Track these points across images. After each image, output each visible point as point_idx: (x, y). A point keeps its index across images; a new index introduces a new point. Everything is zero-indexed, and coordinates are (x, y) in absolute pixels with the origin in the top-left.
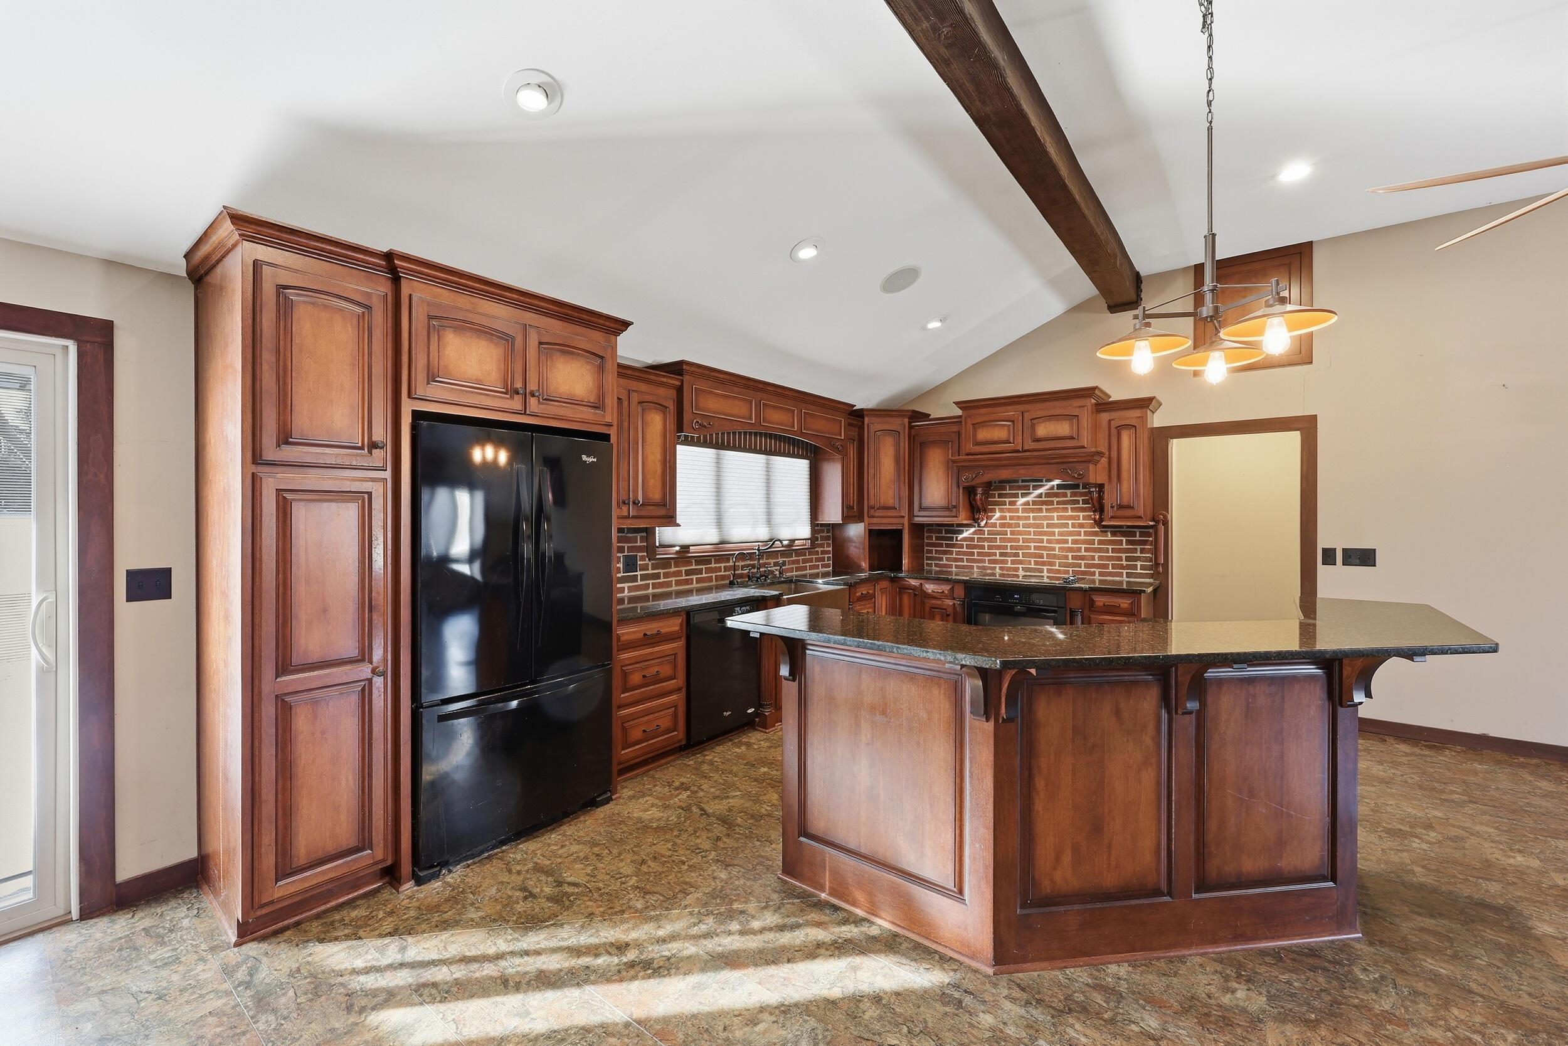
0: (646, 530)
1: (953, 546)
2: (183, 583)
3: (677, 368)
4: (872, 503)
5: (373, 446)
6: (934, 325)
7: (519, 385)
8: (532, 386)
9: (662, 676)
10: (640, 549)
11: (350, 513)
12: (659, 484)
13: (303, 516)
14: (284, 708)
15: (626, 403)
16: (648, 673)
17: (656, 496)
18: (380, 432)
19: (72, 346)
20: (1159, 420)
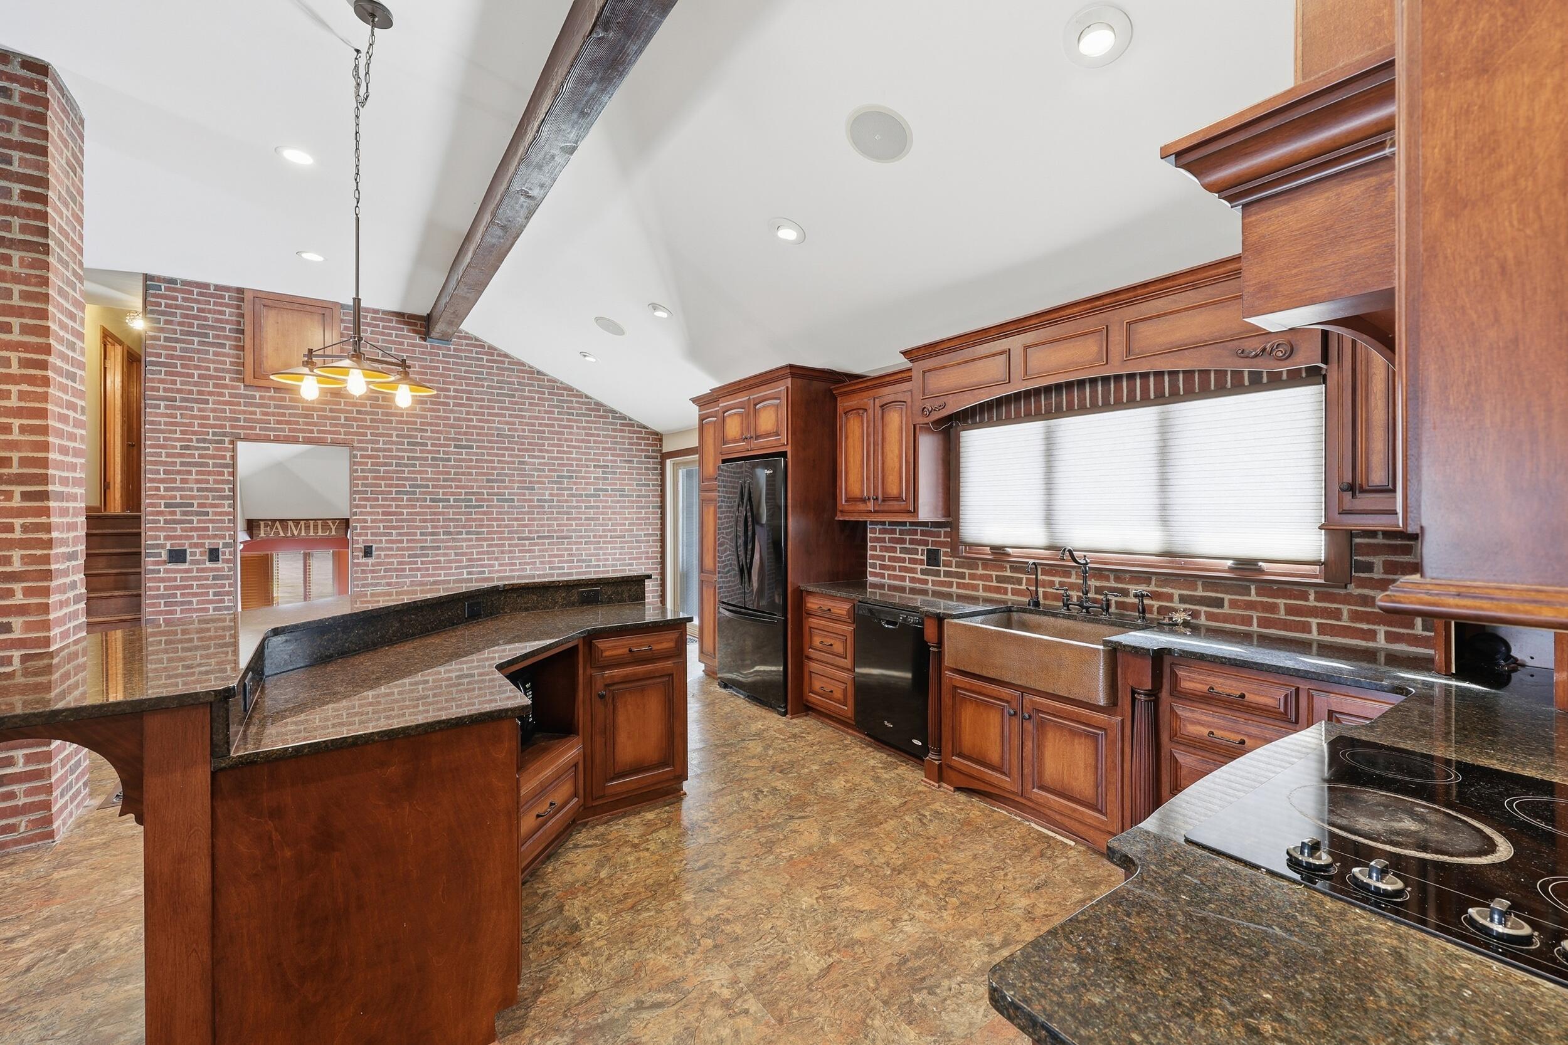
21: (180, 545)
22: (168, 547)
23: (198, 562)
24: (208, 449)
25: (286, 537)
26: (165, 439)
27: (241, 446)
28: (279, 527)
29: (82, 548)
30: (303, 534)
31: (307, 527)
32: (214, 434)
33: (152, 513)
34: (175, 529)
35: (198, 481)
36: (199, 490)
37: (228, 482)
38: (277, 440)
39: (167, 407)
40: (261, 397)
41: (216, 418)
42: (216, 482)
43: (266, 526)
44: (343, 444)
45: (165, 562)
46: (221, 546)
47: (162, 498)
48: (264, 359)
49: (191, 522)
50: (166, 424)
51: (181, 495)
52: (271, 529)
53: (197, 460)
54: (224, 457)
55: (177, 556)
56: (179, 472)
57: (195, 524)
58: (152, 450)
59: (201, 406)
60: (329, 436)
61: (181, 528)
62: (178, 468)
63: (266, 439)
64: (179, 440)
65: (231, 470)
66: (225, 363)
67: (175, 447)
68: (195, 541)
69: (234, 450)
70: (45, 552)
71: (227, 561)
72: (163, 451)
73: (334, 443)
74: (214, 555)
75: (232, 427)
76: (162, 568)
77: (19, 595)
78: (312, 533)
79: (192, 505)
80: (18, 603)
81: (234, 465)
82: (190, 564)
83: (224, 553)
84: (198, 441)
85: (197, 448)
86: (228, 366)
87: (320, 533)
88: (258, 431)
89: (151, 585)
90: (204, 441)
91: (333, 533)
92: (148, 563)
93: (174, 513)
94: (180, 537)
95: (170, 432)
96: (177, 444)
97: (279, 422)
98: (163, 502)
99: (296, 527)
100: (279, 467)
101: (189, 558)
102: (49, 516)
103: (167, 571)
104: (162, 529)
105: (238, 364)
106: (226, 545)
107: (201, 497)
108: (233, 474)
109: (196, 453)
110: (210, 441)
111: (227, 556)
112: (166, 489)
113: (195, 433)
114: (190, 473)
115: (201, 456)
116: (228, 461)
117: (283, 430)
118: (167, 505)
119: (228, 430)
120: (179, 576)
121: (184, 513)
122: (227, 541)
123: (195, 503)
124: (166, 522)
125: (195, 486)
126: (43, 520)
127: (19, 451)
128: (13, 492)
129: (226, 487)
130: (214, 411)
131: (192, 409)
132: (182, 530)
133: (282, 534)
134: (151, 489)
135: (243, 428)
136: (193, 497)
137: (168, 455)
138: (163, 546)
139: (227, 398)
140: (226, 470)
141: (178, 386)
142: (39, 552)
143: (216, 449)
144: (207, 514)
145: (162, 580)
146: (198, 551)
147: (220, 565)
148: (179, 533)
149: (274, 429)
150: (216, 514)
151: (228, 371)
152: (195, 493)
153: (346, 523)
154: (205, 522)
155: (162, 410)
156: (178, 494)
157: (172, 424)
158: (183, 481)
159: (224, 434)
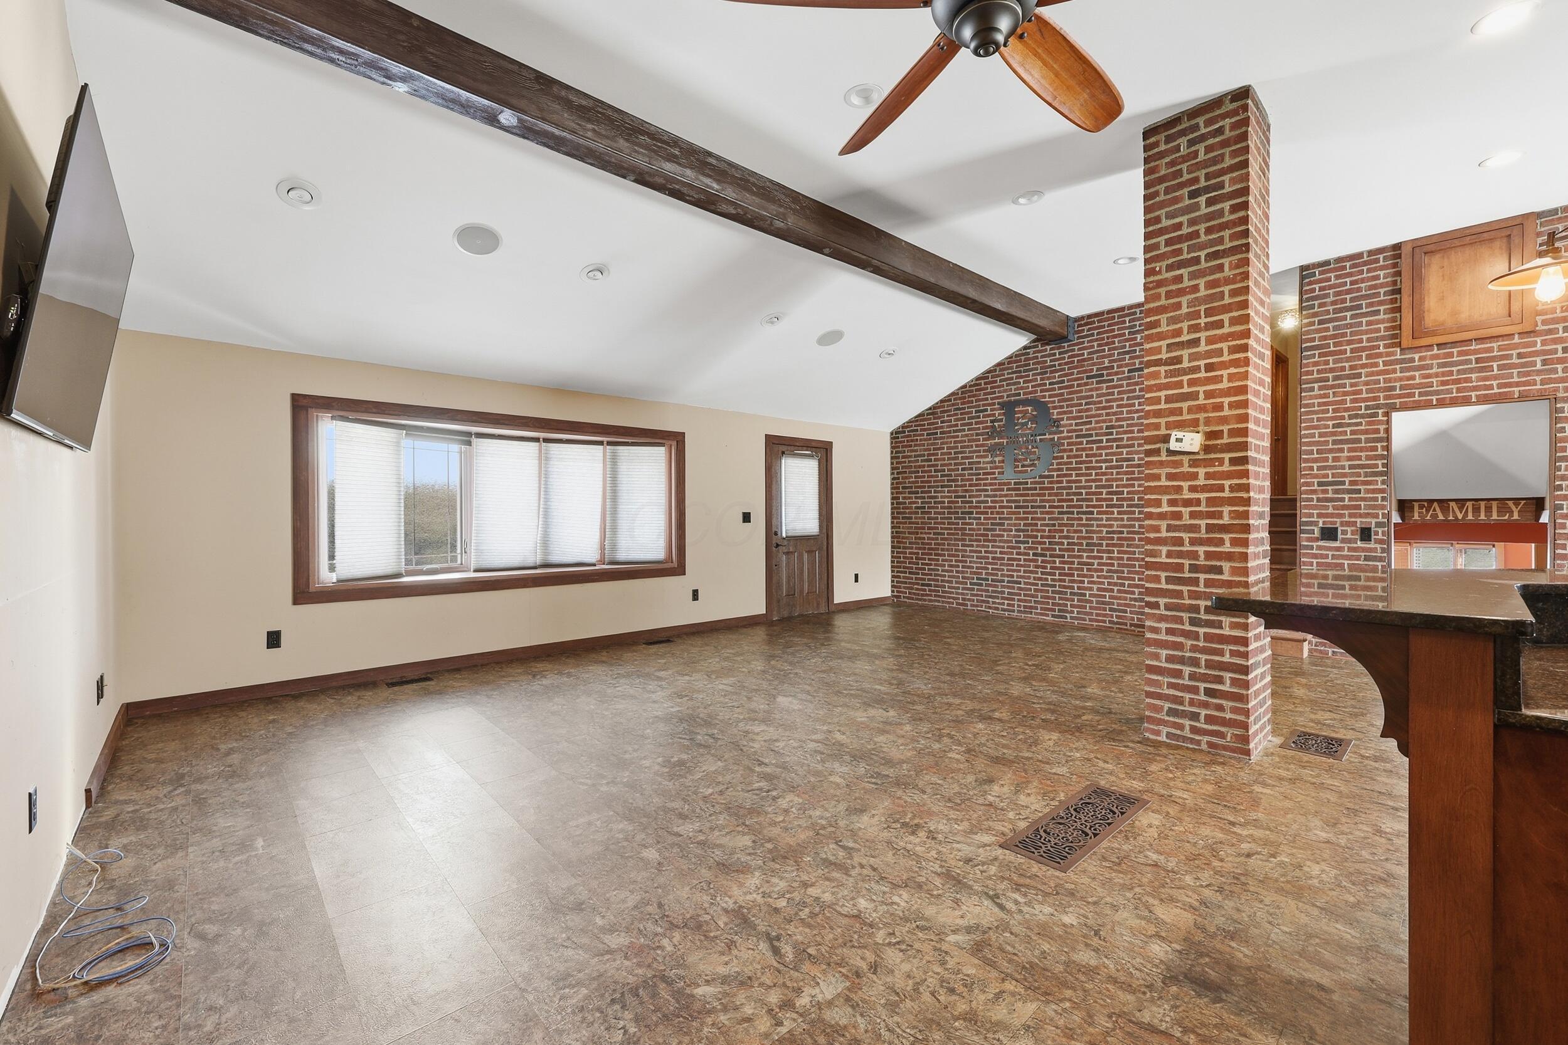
21: (1331, 523)
22: (1321, 525)
23: (1349, 541)
24: (1360, 424)
25: (1446, 520)
26: (1319, 420)
27: (1395, 416)
28: (1438, 509)
29: (1267, 509)
30: (1470, 517)
31: (1476, 510)
32: (1367, 408)
33: (1306, 492)
34: (1327, 508)
35: (1349, 459)
36: (1351, 467)
37: (1382, 457)
38: (1441, 404)
39: (1320, 388)
40: (1421, 359)
41: (1368, 391)
42: (1368, 458)
43: (1421, 507)
44: (1541, 396)
45: (1317, 539)
46: (1373, 525)
47: (1316, 476)
48: (1426, 314)
49: (1343, 500)
50: (1319, 404)
51: (1333, 474)
52: (1428, 511)
53: (1349, 437)
54: (1377, 431)
55: (1329, 534)
56: (1331, 451)
57: (1346, 502)
58: (1306, 432)
59: (1353, 381)
60: (1516, 389)
61: (1333, 506)
62: (1330, 446)
63: (1428, 405)
64: (1332, 419)
65: (1385, 444)
66: (1378, 330)
67: (1327, 427)
68: (1347, 519)
69: (1388, 422)
70: (1246, 508)
71: (1381, 542)
72: (1317, 432)
73: (1523, 397)
74: (1366, 534)
75: (1386, 398)
76: (1315, 544)
77: (1228, 544)
78: (1483, 517)
79: (1343, 483)
80: (1227, 550)
81: (1388, 439)
82: (1341, 542)
83: (1377, 533)
84: (1350, 417)
85: (1349, 425)
86: (1382, 333)
87: (1495, 516)
88: (1417, 398)
89: (1305, 560)
90: (1356, 416)
91: (1516, 516)
92: (1303, 539)
93: (1326, 491)
94: (1332, 515)
95: (1324, 412)
96: (1329, 423)
97: (1443, 383)
98: (1316, 481)
99: (1461, 510)
100: (1442, 437)
101: (1340, 536)
102: (1248, 478)
103: (1319, 548)
104: (1315, 507)
105: (1393, 328)
106: (1378, 525)
107: (1352, 475)
108: (1388, 448)
109: (1348, 429)
110: (1362, 416)
111: (1380, 536)
112: (1319, 468)
113: (1347, 410)
114: (1342, 450)
115: (1353, 432)
116: (1382, 434)
117: (1450, 391)
118: (1320, 484)
119: (1382, 402)
120: (1330, 553)
121: (1336, 492)
122: (1380, 519)
123: (1347, 480)
124: (1319, 500)
125: (1347, 464)
126: (1244, 481)
127: (1228, 424)
128: (1224, 458)
129: (1380, 462)
130: (1367, 383)
131: (1344, 385)
132: (1334, 508)
133: (1441, 517)
134: (1305, 469)
135: (1400, 396)
136: (1345, 475)
137: (1321, 435)
138: (1316, 524)
139: (1381, 367)
140: (1379, 445)
141: (1331, 365)
142: (1241, 509)
143: (1369, 423)
144: (1359, 491)
145: (1315, 556)
146: (1349, 529)
147: (1372, 545)
148: (1331, 511)
149: (1437, 393)
150: (1368, 491)
151: (1383, 338)
152: (1347, 470)
153: (1538, 504)
154: (1356, 499)
155: (1316, 392)
156: (1330, 472)
157: (1325, 404)
158: (1335, 459)
159: (1378, 407)
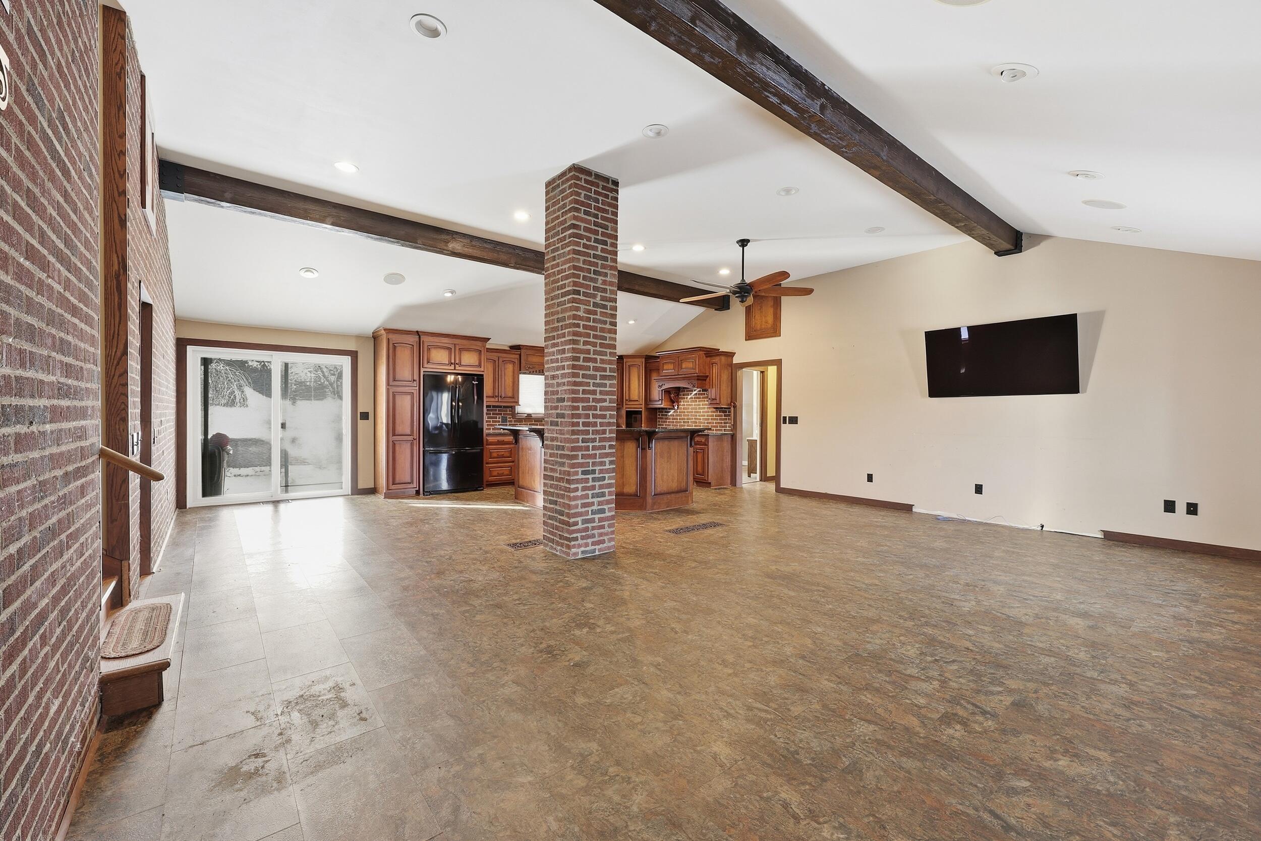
0: (511, 407)
1: (667, 419)
2: (371, 416)
3: (516, 348)
4: (627, 398)
5: (414, 380)
6: (631, 322)
7: (453, 361)
8: (457, 362)
9: (505, 455)
10: (509, 414)
11: (409, 397)
12: (511, 390)
13: (398, 398)
14: (394, 445)
15: (497, 362)
16: (500, 454)
17: (510, 394)
18: (416, 377)
19: (350, 357)
20: (736, 360)
